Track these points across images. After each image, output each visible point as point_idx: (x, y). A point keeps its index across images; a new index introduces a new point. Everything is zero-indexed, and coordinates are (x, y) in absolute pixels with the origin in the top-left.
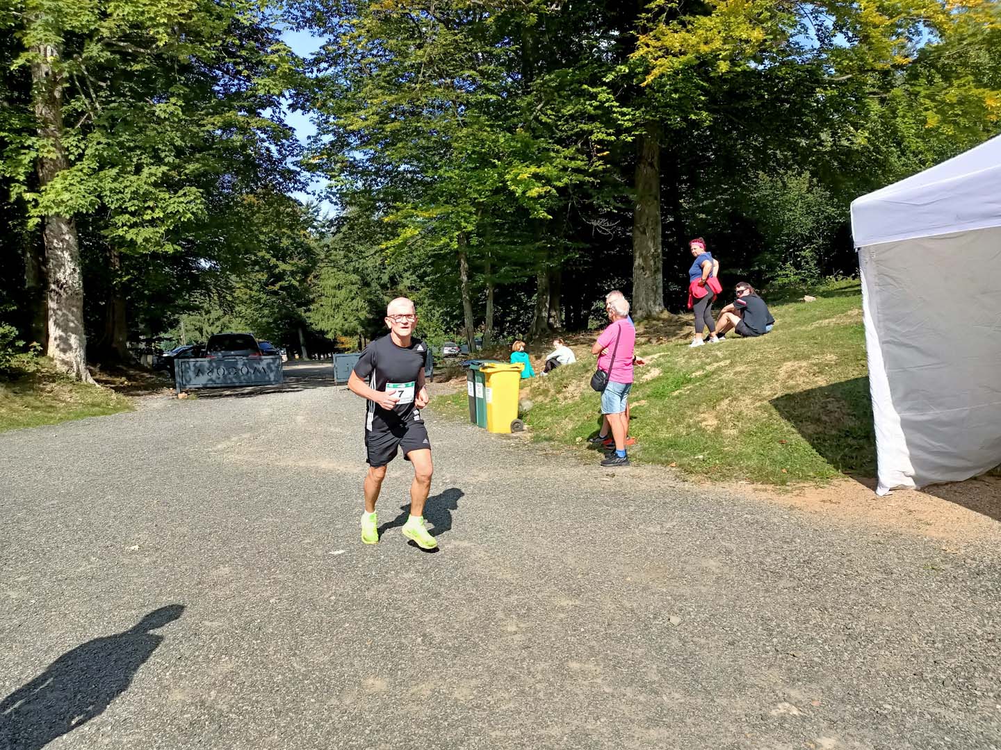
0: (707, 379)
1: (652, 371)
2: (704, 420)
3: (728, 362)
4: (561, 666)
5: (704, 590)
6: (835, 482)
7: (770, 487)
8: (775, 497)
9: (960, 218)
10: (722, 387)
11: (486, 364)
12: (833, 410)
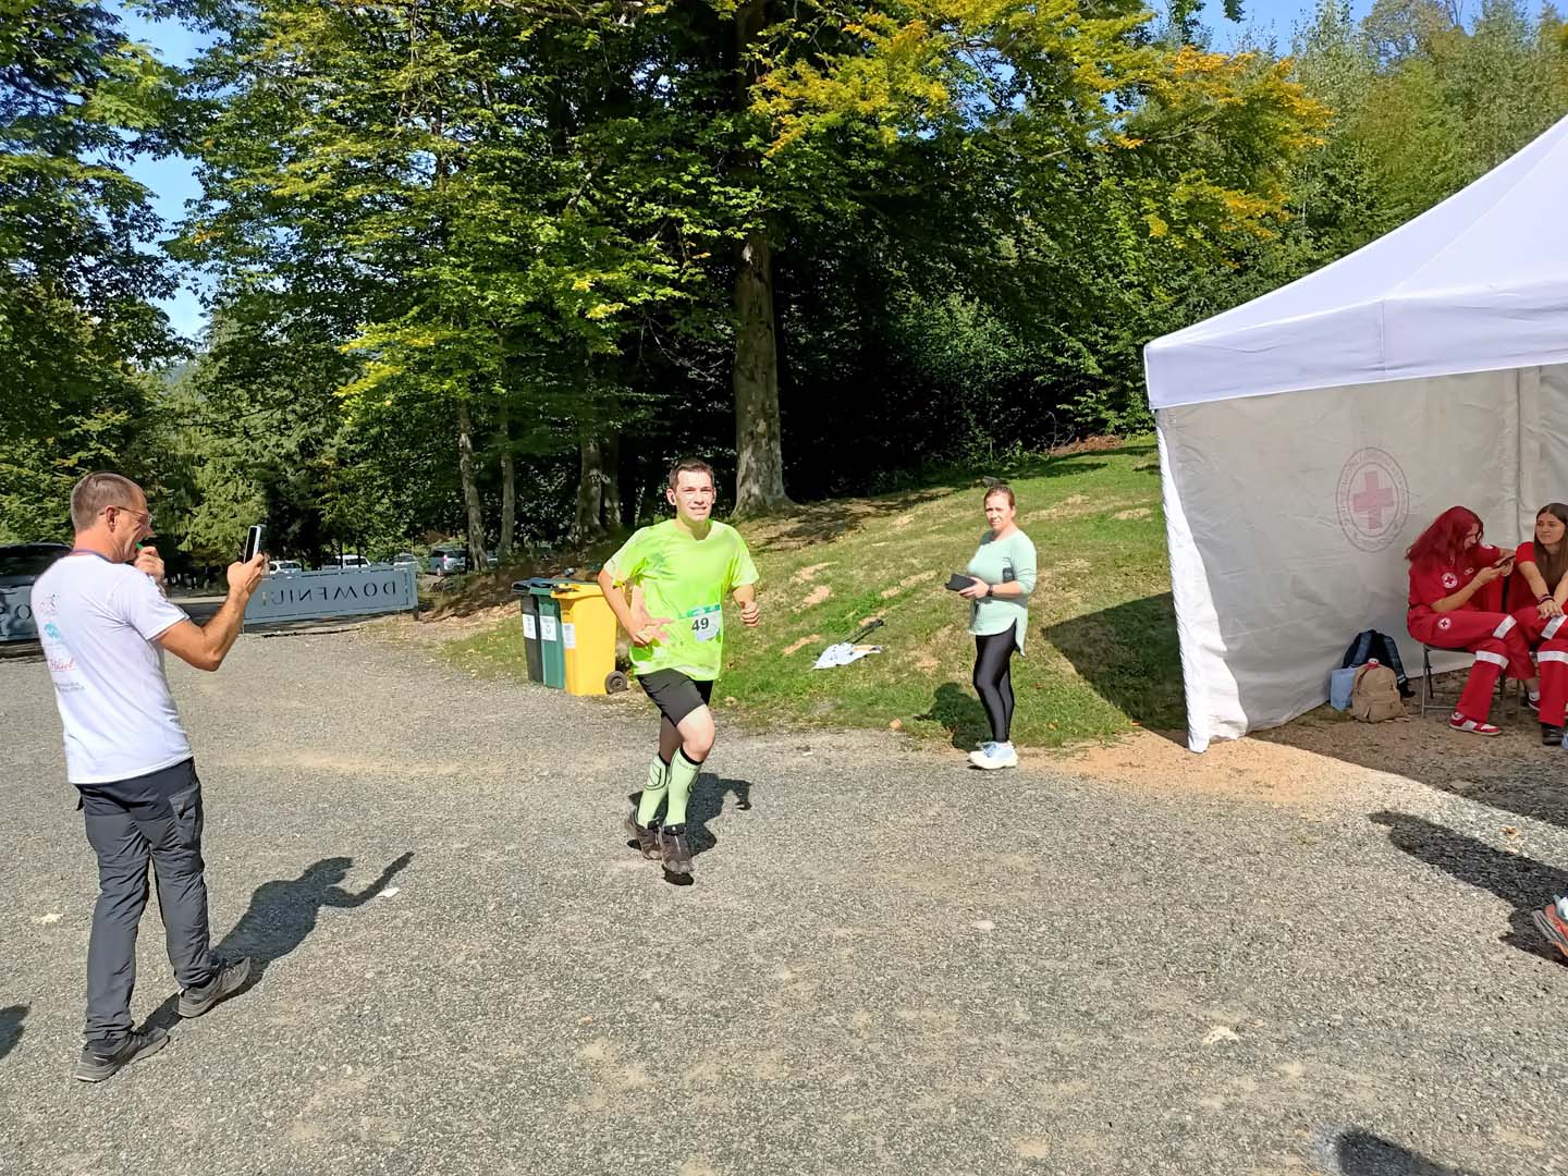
0: (907, 600)
1: (817, 589)
2: (918, 659)
3: (933, 573)
4: (888, 1017)
5: (1025, 896)
6: (1124, 738)
7: (1041, 751)
8: (1052, 763)
9: (1306, 371)
10: (935, 611)
11: (562, 586)
12: (1097, 637)
